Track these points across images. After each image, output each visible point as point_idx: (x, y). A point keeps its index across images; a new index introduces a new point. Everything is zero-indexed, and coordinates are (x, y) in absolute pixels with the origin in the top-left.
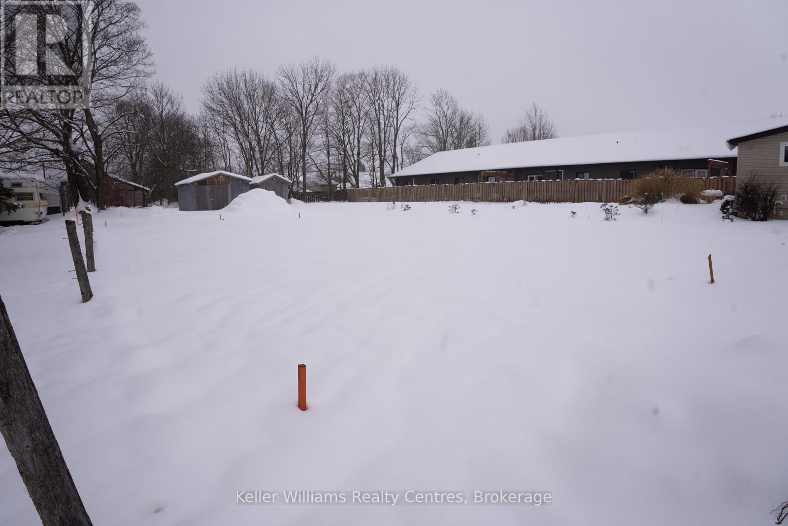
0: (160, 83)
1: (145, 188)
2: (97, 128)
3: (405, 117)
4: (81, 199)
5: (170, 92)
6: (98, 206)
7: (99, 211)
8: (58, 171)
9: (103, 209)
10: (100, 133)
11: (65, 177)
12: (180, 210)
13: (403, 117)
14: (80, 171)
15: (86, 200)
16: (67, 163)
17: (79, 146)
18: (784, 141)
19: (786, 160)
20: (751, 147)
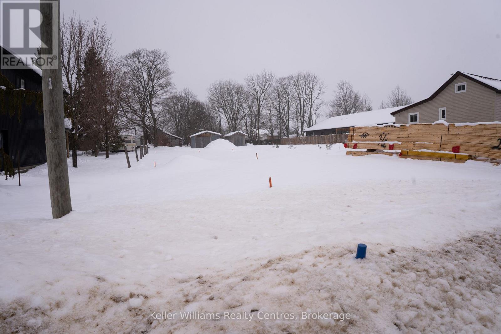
0: (188, 88)
1: (180, 138)
2: (154, 115)
3: (316, 98)
4: (148, 143)
5: (192, 92)
6: (154, 146)
7: (154, 148)
8: (140, 132)
9: (156, 147)
10: (156, 117)
11: (143, 134)
12: (192, 148)
13: (315, 98)
14: (148, 132)
15: (150, 143)
16: (143, 128)
17: (147, 123)
18: (410, 113)
19: (412, 121)
20: (400, 116)
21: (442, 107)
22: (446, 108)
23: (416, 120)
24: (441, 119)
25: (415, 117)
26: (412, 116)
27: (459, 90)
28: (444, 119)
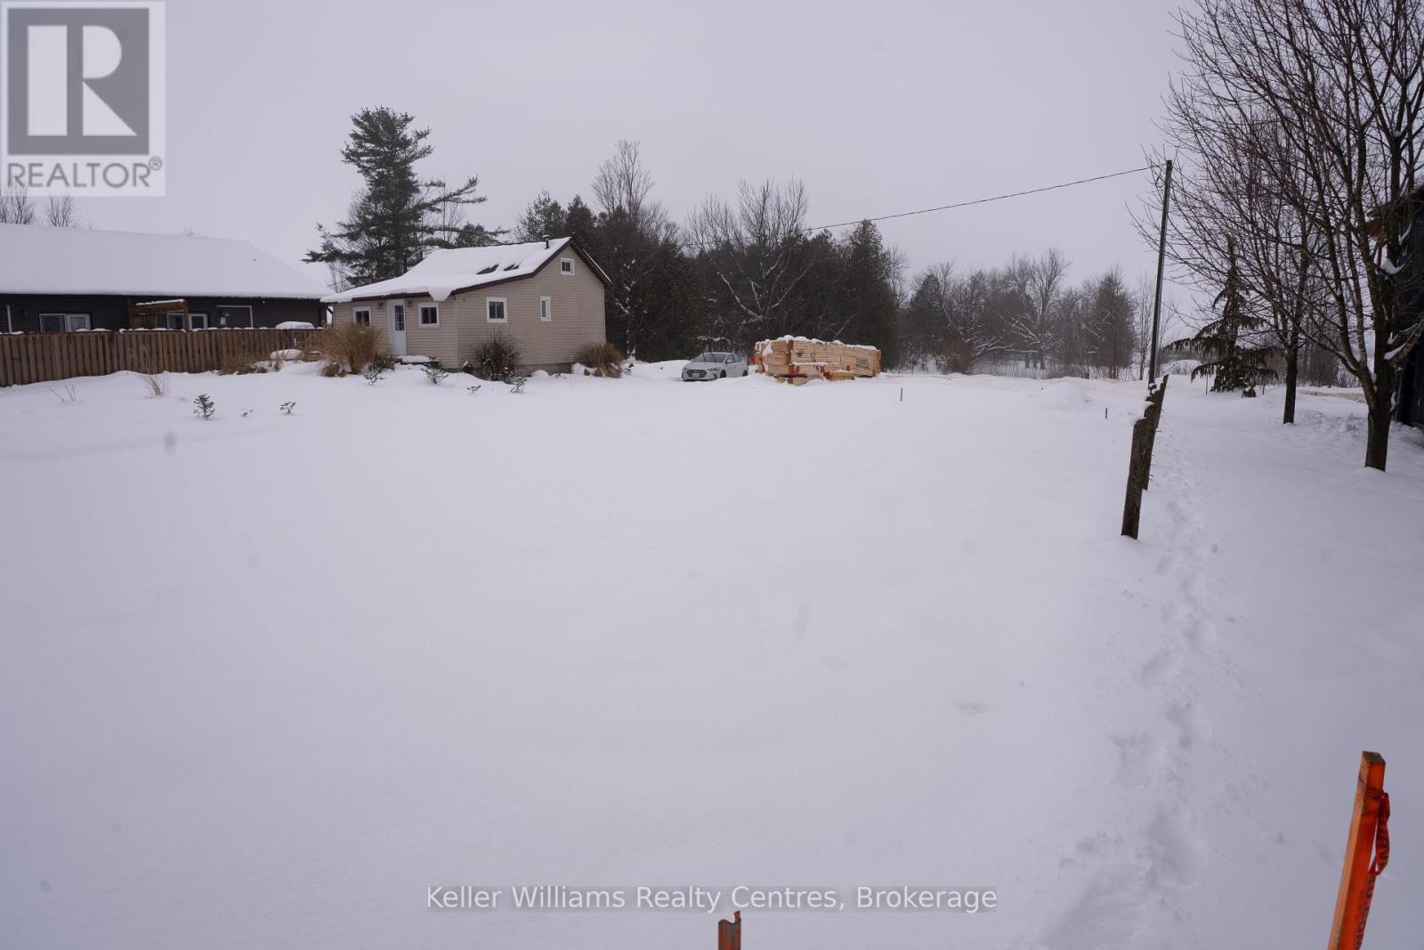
18: (489, 296)
19: (492, 316)
20: (464, 300)
21: (544, 295)
22: (549, 298)
23: (501, 315)
24: (543, 319)
25: (498, 307)
26: (494, 303)
27: (563, 270)
28: (548, 319)
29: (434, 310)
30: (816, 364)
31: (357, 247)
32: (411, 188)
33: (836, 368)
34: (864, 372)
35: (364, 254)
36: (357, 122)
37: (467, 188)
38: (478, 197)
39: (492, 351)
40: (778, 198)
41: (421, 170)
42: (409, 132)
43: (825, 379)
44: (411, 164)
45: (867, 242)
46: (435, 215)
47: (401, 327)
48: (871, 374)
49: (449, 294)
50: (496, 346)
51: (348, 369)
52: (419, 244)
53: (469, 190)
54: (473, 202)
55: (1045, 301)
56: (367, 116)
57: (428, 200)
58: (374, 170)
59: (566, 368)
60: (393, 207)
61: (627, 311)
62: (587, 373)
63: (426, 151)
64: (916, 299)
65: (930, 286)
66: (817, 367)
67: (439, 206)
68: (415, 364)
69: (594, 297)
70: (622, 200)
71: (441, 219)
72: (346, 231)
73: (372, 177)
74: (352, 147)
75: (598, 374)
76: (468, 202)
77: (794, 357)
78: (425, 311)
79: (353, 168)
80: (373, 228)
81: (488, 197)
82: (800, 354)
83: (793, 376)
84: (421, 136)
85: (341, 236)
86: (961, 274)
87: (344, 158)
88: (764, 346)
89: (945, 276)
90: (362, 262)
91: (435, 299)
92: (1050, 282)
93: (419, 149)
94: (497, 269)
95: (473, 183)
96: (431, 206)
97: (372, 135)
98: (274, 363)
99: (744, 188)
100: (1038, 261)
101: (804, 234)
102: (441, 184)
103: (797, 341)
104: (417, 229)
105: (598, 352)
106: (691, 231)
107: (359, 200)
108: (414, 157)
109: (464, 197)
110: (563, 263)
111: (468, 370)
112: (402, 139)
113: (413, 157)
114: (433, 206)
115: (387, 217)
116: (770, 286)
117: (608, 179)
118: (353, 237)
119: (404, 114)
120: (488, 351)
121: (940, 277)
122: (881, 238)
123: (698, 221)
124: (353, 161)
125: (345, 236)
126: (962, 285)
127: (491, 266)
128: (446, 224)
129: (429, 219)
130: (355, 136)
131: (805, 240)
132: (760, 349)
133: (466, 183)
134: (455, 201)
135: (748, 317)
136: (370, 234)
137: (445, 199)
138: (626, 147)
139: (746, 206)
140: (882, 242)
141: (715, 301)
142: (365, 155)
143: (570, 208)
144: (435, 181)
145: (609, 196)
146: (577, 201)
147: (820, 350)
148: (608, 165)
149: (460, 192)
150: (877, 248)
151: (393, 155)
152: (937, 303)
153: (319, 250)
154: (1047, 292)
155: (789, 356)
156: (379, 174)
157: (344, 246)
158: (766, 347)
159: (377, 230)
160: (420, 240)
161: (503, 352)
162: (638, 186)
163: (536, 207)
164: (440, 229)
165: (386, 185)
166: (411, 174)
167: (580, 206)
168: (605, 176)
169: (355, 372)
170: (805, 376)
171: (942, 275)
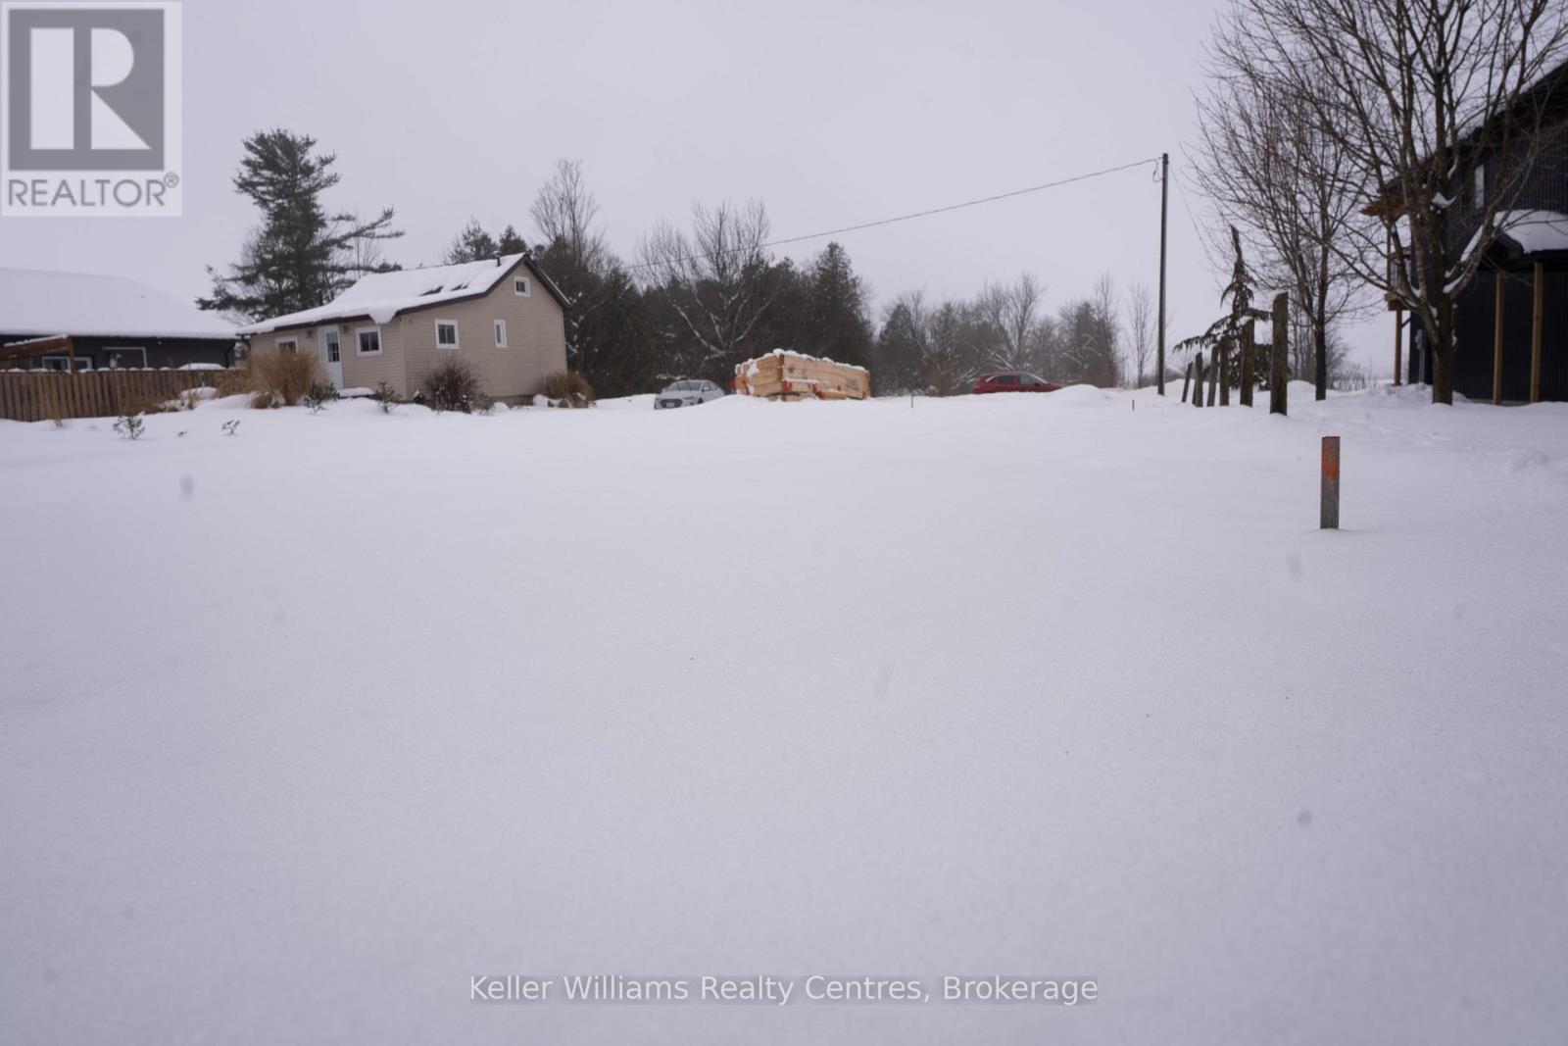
18: (438, 317)
19: (442, 340)
20: (410, 321)
21: (497, 318)
22: (504, 322)
23: (452, 340)
24: (498, 345)
25: (448, 330)
26: (443, 326)
27: (518, 290)
28: (503, 345)
29: (374, 336)
30: (809, 381)
31: (254, 292)
32: (315, 222)
33: (827, 387)
34: (854, 394)
35: (263, 299)
36: (250, 147)
37: (381, 221)
38: (394, 231)
39: (446, 377)
40: (737, 222)
41: (327, 202)
42: (311, 156)
43: (817, 398)
44: (316, 194)
45: (835, 266)
46: (345, 252)
47: (335, 358)
48: (861, 396)
49: (394, 314)
50: (451, 372)
51: (282, 400)
52: (330, 287)
53: (384, 223)
54: (389, 237)
55: (1021, 331)
56: (261, 140)
57: (337, 235)
58: (273, 201)
59: (526, 400)
60: (295, 244)
61: (575, 350)
62: (550, 405)
63: (332, 180)
64: (886, 332)
65: (900, 316)
66: (809, 385)
67: (351, 242)
68: (355, 397)
69: (552, 322)
70: (564, 227)
71: (355, 256)
72: (239, 274)
73: (270, 210)
74: (246, 175)
75: (563, 405)
76: (383, 237)
77: (786, 372)
78: (363, 337)
79: (247, 199)
80: (274, 268)
81: (406, 232)
82: (791, 370)
83: (786, 393)
84: (325, 162)
85: (235, 280)
86: (932, 302)
87: (236, 188)
88: (747, 367)
89: (916, 305)
90: (260, 309)
91: (377, 320)
92: (1025, 309)
93: (325, 176)
94: (442, 290)
95: (388, 215)
96: (339, 243)
97: (270, 163)
98: (187, 402)
99: (698, 211)
100: (1012, 289)
101: (766, 260)
102: (349, 218)
103: (788, 356)
104: (324, 269)
105: (561, 381)
106: (643, 261)
107: (254, 239)
108: (319, 186)
109: (378, 231)
110: (517, 283)
111: (419, 400)
112: (305, 164)
113: (319, 184)
114: (343, 243)
115: (289, 256)
116: (732, 318)
117: (548, 202)
118: (249, 280)
119: (305, 137)
120: (442, 379)
121: (911, 305)
122: (850, 261)
123: (649, 248)
124: (247, 190)
125: (239, 279)
126: (934, 314)
127: (435, 288)
128: (361, 261)
129: (338, 257)
130: (248, 163)
131: (767, 267)
132: (742, 372)
133: (380, 215)
134: (367, 236)
135: (710, 352)
136: (268, 275)
137: (358, 234)
138: (566, 167)
139: (701, 231)
140: (852, 266)
141: (673, 336)
142: (261, 184)
143: (502, 241)
144: (344, 215)
145: (549, 222)
146: (510, 232)
147: (811, 367)
148: (548, 187)
149: (373, 226)
150: (846, 273)
151: (294, 184)
152: (910, 335)
153: (209, 297)
154: (1023, 320)
155: (780, 371)
156: (279, 205)
157: (238, 291)
158: (751, 368)
159: (280, 270)
160: (331, 281)
161: (459, 378)
162: (582, 211)
163: (465, 238)
164: (353, 268)
165: (287, 218)
166: (314, 206)
167: (513, 238)
168: (544, 200)
169: (290, 403)
170: (797, 394)
171: (913, 303)
